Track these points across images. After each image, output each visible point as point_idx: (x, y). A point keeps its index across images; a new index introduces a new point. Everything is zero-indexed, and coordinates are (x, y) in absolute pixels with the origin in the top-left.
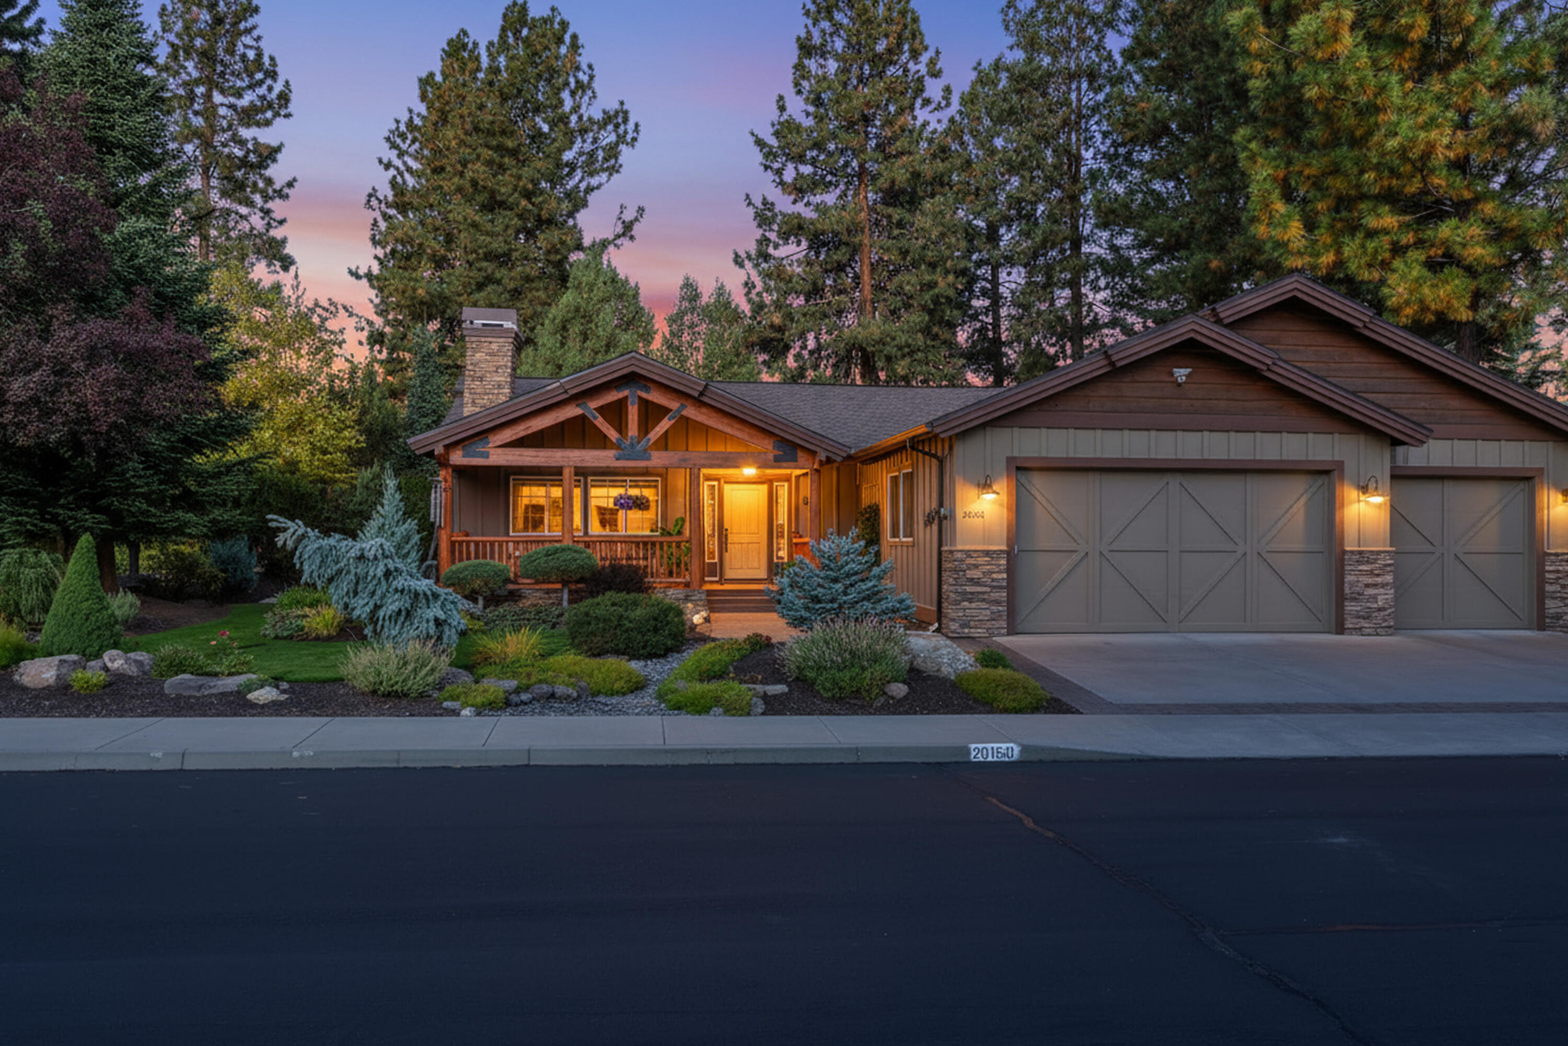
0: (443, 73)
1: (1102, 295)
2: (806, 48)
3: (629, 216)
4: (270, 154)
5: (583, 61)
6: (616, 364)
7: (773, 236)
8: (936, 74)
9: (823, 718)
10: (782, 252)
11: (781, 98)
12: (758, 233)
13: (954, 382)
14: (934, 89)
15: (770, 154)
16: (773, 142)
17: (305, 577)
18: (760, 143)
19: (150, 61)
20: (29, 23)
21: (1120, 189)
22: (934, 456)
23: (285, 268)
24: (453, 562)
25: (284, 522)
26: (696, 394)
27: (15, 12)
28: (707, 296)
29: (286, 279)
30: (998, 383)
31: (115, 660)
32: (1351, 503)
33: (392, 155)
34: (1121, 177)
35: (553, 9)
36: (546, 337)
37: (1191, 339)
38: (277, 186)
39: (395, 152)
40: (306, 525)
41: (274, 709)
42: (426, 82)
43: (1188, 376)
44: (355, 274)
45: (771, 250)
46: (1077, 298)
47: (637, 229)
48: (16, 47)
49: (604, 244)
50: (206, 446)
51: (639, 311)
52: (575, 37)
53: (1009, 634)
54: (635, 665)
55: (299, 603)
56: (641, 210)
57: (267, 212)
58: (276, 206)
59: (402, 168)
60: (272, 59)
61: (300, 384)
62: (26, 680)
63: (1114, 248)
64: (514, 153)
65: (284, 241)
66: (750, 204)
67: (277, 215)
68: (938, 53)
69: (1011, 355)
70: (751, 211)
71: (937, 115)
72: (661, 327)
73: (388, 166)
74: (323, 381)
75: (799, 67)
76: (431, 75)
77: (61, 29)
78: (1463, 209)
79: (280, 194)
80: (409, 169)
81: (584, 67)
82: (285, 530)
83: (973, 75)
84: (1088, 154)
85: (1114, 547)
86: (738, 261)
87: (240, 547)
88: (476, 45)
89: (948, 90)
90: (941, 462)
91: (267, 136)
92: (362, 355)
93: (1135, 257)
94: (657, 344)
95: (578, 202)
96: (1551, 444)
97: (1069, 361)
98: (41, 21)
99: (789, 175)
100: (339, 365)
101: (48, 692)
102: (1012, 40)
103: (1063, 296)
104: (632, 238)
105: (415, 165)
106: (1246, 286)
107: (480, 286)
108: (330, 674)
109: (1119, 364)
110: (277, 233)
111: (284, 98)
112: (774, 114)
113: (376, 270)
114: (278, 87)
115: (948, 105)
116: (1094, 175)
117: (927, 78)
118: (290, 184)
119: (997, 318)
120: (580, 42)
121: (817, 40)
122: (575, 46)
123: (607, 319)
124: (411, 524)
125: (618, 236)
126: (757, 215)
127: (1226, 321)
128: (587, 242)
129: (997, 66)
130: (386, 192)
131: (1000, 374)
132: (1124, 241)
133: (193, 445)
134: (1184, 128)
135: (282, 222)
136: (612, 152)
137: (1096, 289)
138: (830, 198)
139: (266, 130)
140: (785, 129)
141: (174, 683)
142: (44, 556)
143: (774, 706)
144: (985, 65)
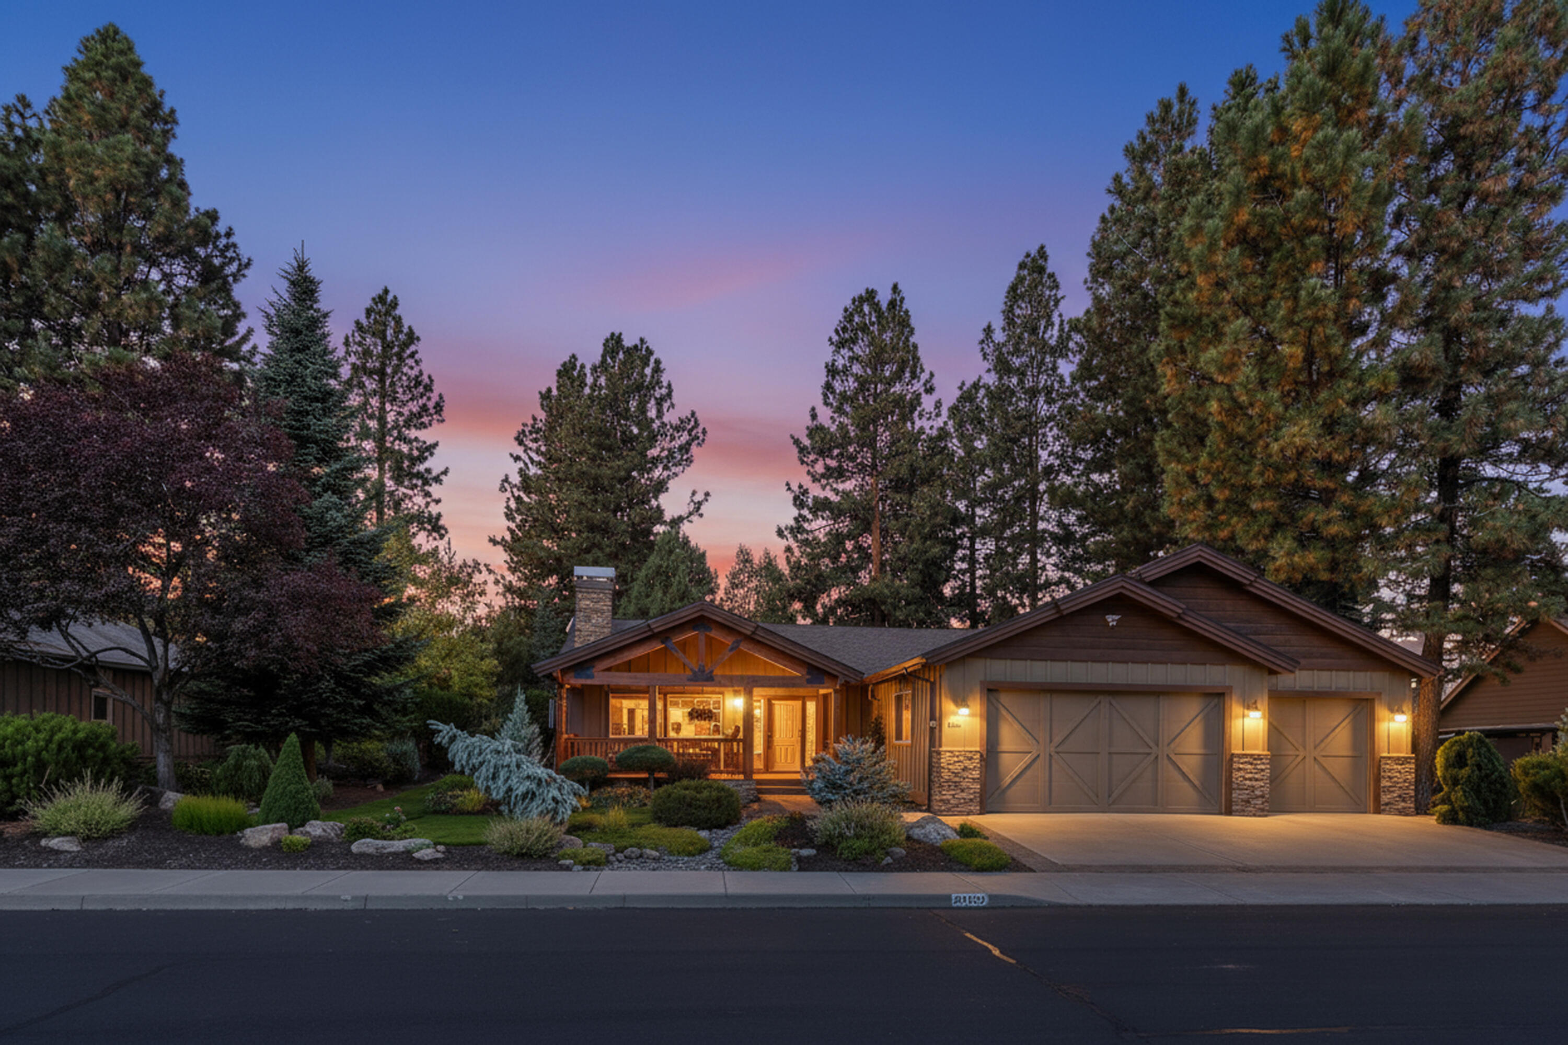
0: (558, 388)
1: (1053, 560)
2: (832, 371)
3: (699, 497)
4: (430, 449)
5: (665, 380)
6: (687, 612)
7: (805, 512)
8: (930, 390)
9: (843, 874)
10: (815, 525)
11: (813, 409)
12: (795, 512)
13: (942, 624)
14: (927, 403)
15: (802, 450)
16: (807, 442)
17: (457, 767)
18: (797, 442)
19: (335, 376)
20: (246, 348)
21: (1068, 480)
22: (927, 680)
23: (442, 537)
24: (566, 758)
25: (441, 726)
26: (749, 633)
27: (237, 338)
28: (757, 558)
29: (442, 544)
30: (974, 626)
31: (316, 828)
32: (1237, 717)
33: (519, 451)
34: (1069, 472)
35: (642, 340)
36: (636, 588)
37: (1120, 594)
38: (434, 473)
39: (522, 448)
40: (457, 727)
41: (434, 864)
42: (546, 396)
43: (1118, 621)
44: (493, 541)
45: (806, 525)
46: (1034, 560)
47: (703, 509)
48: (235, 366)
49: (681, 519)
50: (380, 669)
51: (705, 571)
52: (658, 362)
53: (981, 814)
54: (704, 834)
55: (453, 787)
56: (707, 494)
57: (427, 494)
58: (434, 489)
59: (527, 461)
60: (430, 377)
61: (450, 623)
62: (252, 843)
63: (1060, 523)
64: (609, 449)
65: (439, 516)
66: (789, 489)
67: (435, 496)
68: (932, 375)
69: (984, 605)
70: (790, 496)
71: (931, 423)
72: (723, 582)
73: (517, 458)
74: (469, 621)
75: (828, 387)
76: (549, 390)
77: (269, 352)
78: (1327, 498)
79: (437, 480)
80: (532, 461)
81: (665, 384)
82: (440, 731)
83: (958, 393)
84: (1044, 454)
85: (1059, 749)
86: (780, 533)
87: (410, 746)
88: (583, 367)
89: (938, 404)
90: (933, 684)
91: (426, 436)
92: (499, 602)
93: (1080, 531)
94: (721, 594)
95: (660, 487)
96: (1387, 674)
97: (1028, 610)
98: (255, 348)
99: (819, 468)
100: (481, 611)
101: (265, 850)
102: (986, 365)
103: (1025, 559)
104: (701, 515)
105: (536, 458)
106: (1161, 554)
107: (588, 551)
108: (473, 839)
109: (1065, 613)
110: (434, 509)
111: (439, 408)
112: (809, 422)
113: (508, 537)
114: (435, 397)
115: (938, 415)
116: (1049, 470)
117: (923, 395)
118: (445, 472)
119: (973, 578)
120: (662, 366)
121: (840, 363)
122: (657, 370)
123: (681, 578)
124: (535, 728)
125: (691, 514)
126: (796, 498)
127: (1147, 580)
128: (667, 517)
129: (976, 386)
130: (516, 479)
131: (975, 618)
132: (1071, 519)
133: (371, 668)
134: (1118, 432)
135: (438, 501)
136: (685, 448)
137: (1049, 555)
138: (849, 485)
139: (424, 431)
140: (816, 431)
141: (360, 846)
142: (262, 750)
143: (805, 865)
144: (968, 384)
